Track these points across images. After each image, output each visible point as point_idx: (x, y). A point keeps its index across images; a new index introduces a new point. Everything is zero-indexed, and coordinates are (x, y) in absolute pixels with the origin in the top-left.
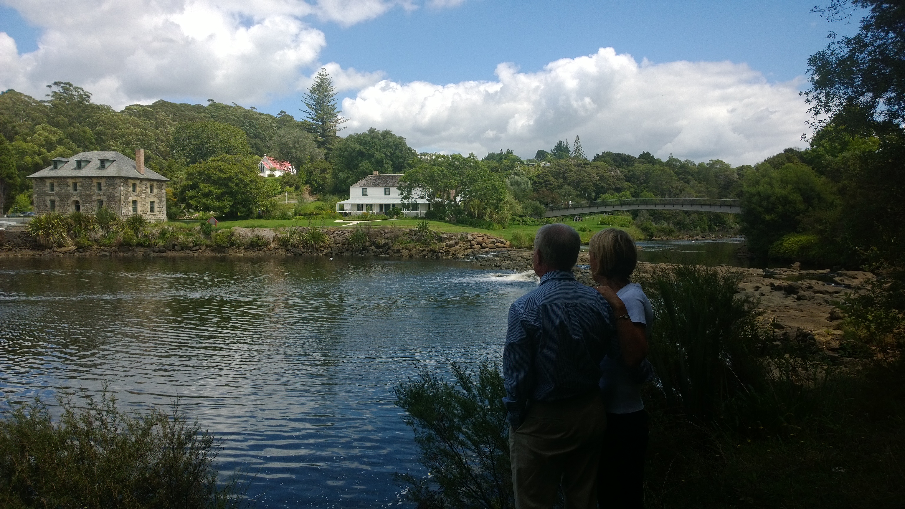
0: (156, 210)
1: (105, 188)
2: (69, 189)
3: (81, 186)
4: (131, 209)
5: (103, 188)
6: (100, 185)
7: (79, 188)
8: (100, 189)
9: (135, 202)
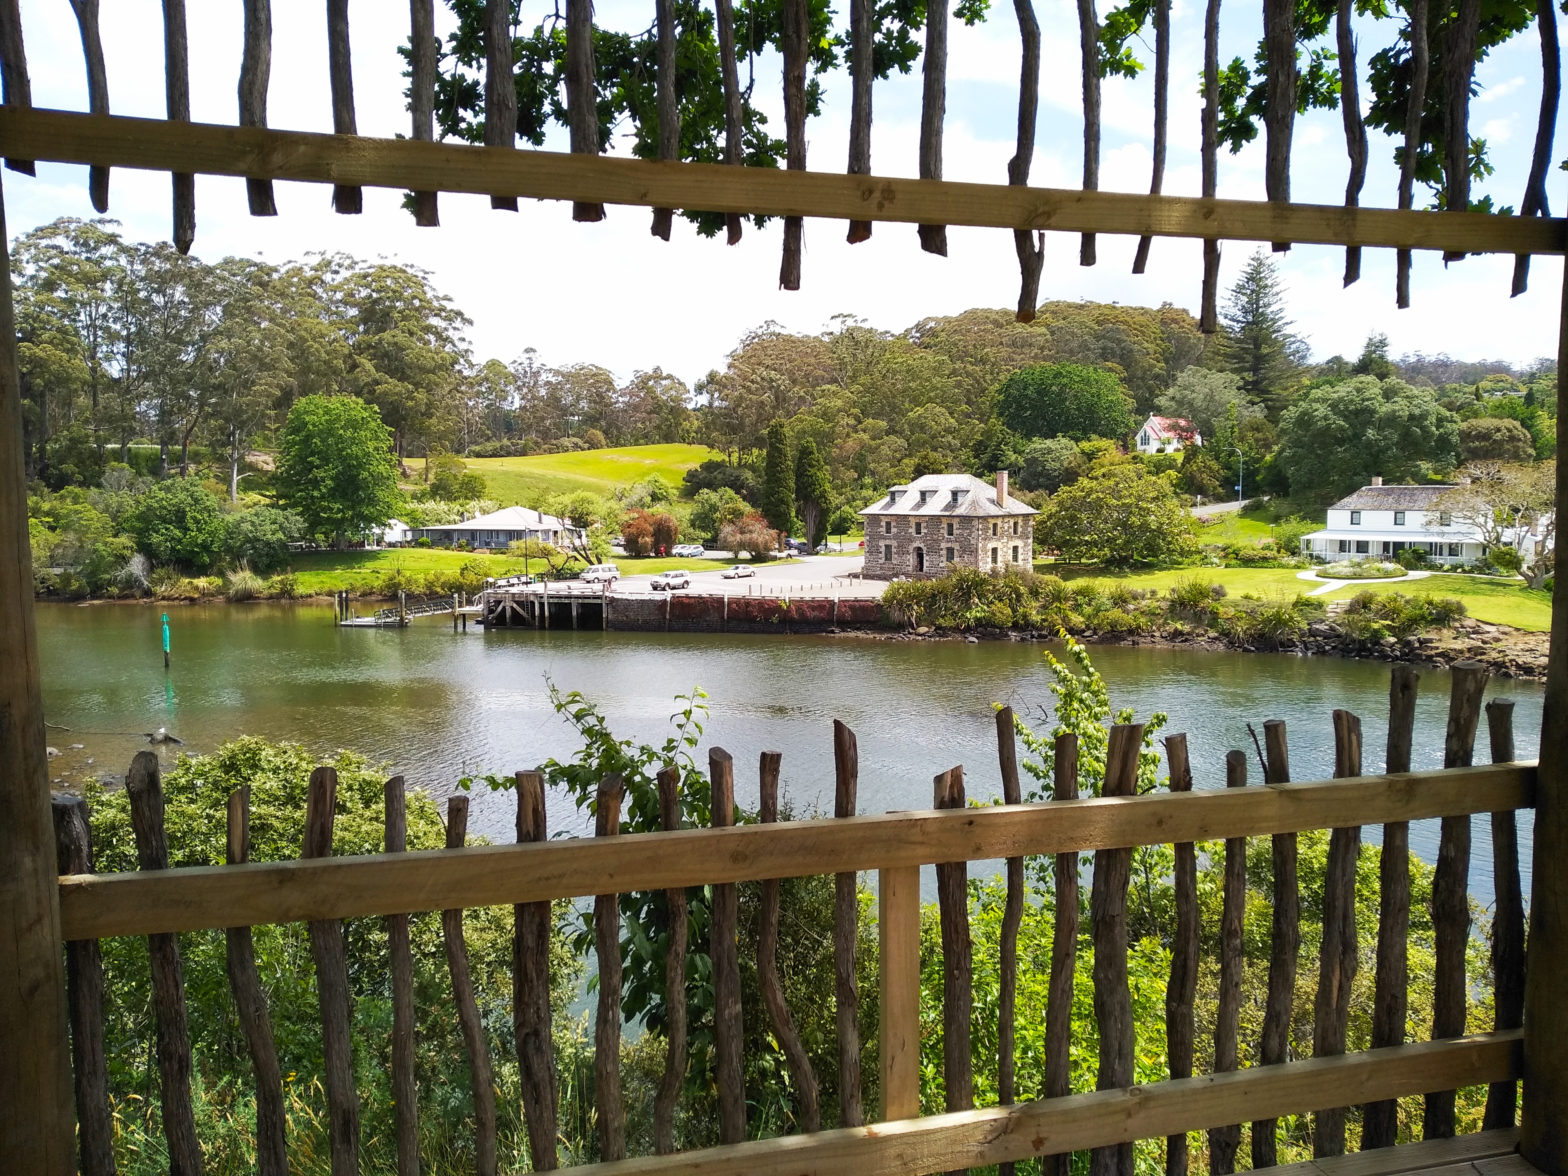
0: (1020, 557)
1: (958, 532)
2: (910, 530)
3: (927, 527)
4: (990, 560)
5: (955, 532)
6: (950, 526)
7: (923, 531)
8: (950, 533)
9: (994, 550)
